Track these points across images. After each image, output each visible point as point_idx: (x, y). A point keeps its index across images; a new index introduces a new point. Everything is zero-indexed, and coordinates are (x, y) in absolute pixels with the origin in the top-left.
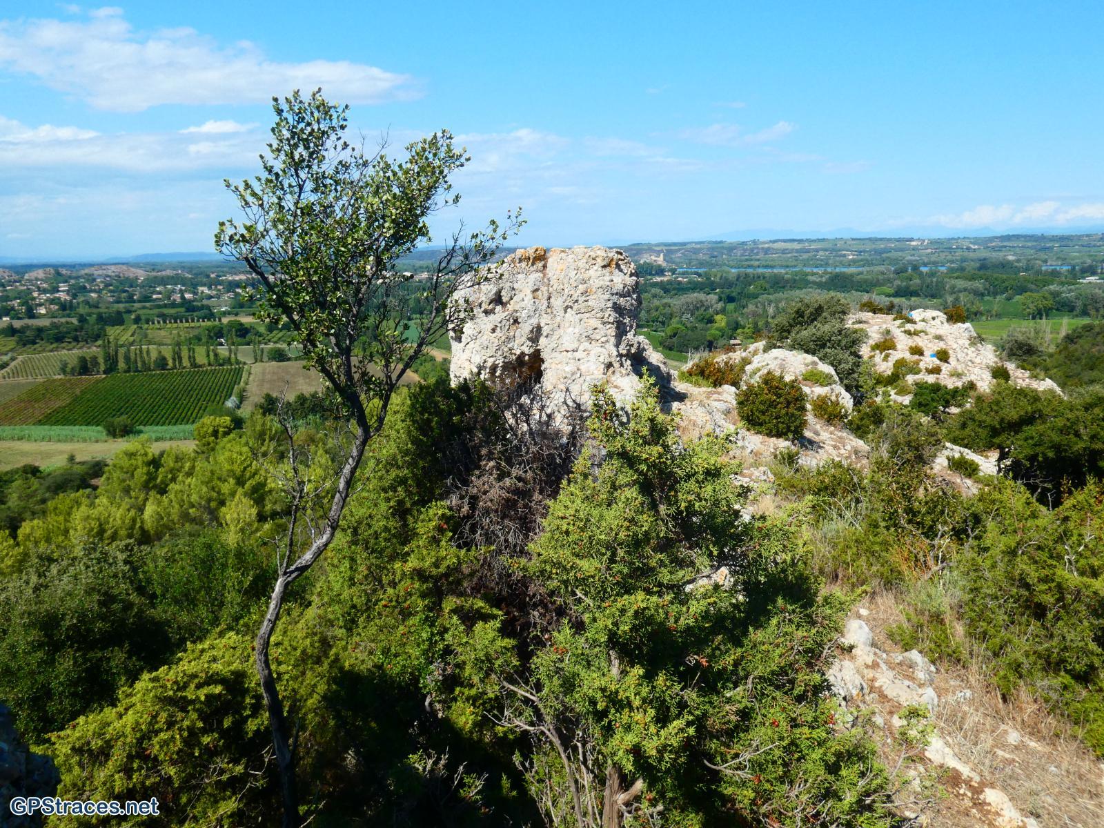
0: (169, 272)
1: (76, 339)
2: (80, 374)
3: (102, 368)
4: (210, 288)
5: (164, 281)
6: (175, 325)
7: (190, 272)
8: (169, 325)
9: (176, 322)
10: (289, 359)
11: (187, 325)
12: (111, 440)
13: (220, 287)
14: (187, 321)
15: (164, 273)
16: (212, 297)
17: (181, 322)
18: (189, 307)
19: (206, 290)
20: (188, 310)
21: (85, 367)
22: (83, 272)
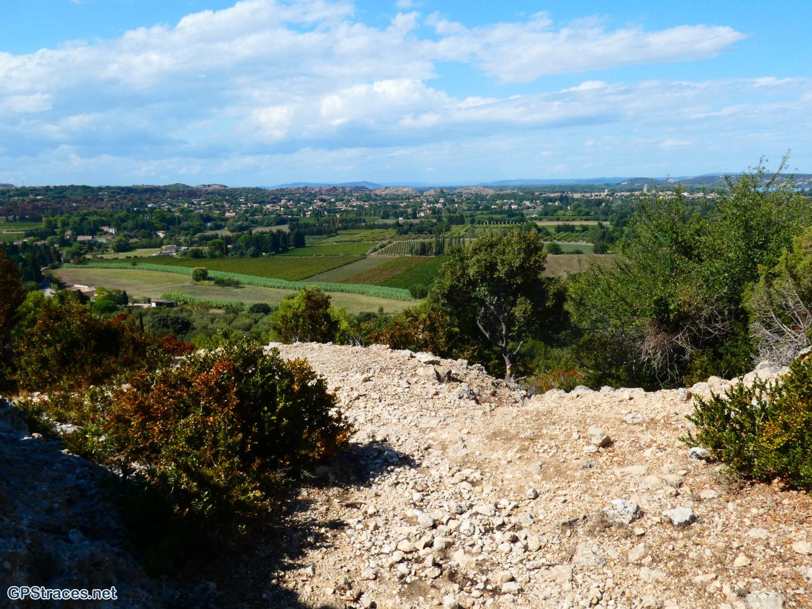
0: (509, 191)
1: (430, 232)
2: (421, 254)
3: (434, 251)
4: (531, 202)
5: (502, 197)
6: (496, 226)
7: (522, 191)
8: (492, 226)
9: (497, 223)
10: (562, 253)
11: (503, 226)
12: (413, 300)
13: (538, 201)
14: (505, 223)
15: (505, 192)
16: (530, 208)
17: (501, 223)
18: (511, 213)
19: (528, 203)
20: (510, 216)
21: (424, 250)
22: (456, 191)
